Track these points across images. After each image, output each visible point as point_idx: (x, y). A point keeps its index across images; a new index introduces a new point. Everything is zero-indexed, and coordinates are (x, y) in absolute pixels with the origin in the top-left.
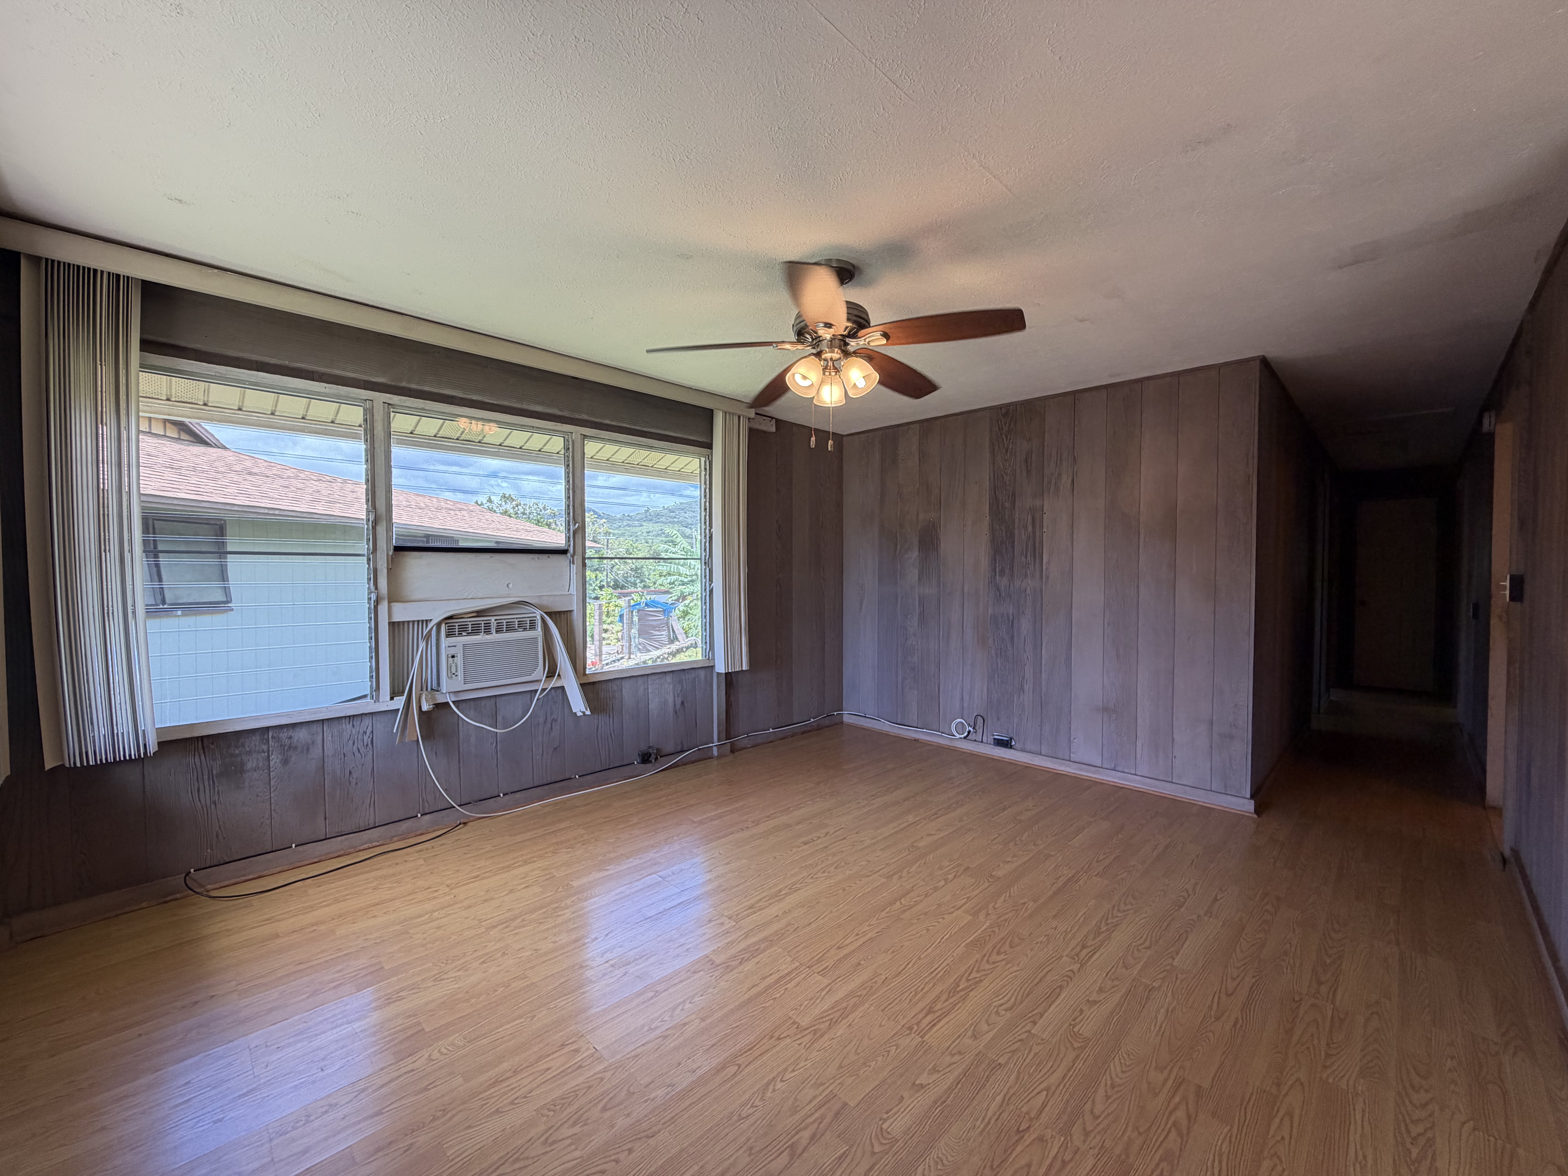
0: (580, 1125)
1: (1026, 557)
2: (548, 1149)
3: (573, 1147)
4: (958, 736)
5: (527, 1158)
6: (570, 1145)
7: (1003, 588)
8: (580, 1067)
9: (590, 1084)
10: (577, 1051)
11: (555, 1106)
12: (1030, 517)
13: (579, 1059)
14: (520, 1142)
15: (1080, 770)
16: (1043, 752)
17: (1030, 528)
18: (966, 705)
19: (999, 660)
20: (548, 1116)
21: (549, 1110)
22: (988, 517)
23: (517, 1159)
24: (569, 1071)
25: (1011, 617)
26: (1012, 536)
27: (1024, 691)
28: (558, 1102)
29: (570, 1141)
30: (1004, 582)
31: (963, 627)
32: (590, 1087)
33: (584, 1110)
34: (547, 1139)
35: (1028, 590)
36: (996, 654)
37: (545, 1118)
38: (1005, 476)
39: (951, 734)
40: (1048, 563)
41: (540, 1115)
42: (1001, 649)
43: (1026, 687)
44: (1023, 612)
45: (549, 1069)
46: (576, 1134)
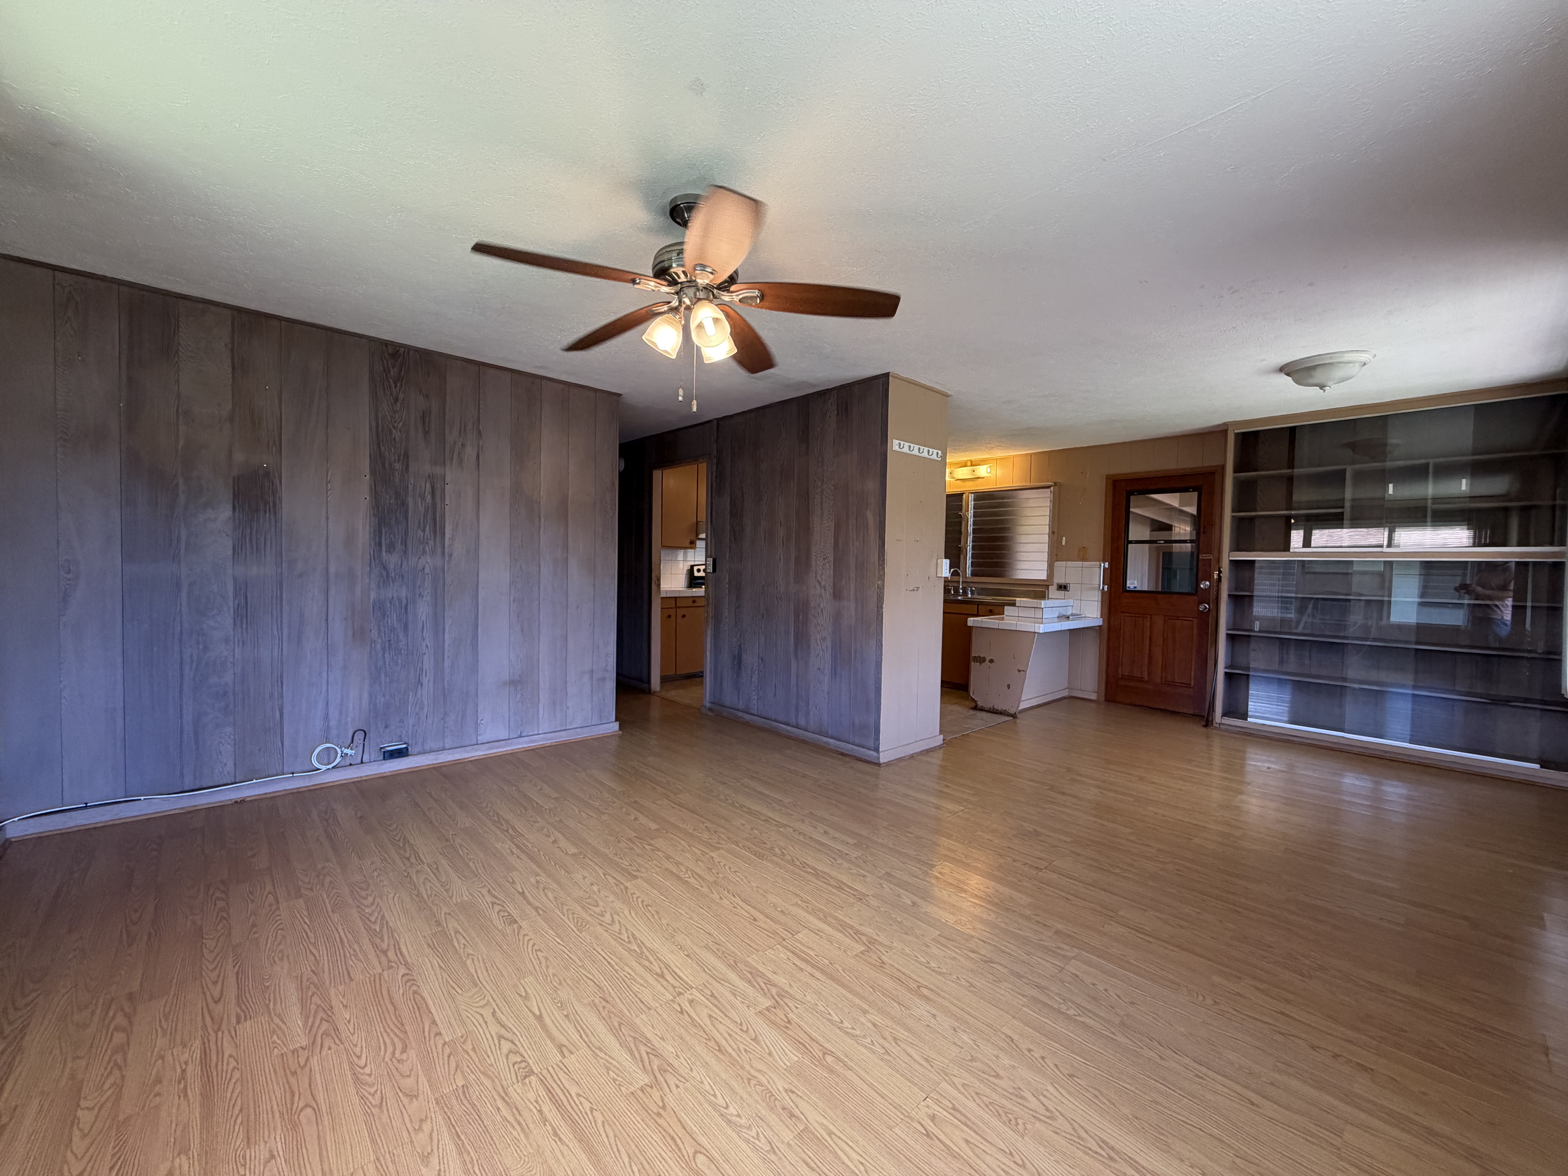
0: (1022, 1093)
1: (424, 531)
2: (1057, 1113)
3: (1045, 1093)
4: (324, 768)
5: (1074, 1129)
6: (1045, 1096)
7: (392, 567)
8: (954, 1108)
9: (973, 1094)
10: (933, 1118)
11: (1010, 1120)
12: (428, 485)
13: (945, 1113)
14: (1062, 1141)
15: (491, 748)
16: (447, 746)
17: (429, 498)
18: (333, 723)
19: (387, 655)
20: (1024, 1124)
21: (1017, 1124)
22: (368, 476)
23: (1079, 1137)
24: (963, 1119)
25: (404, 602)
26: (404, 504)
27: (422, 685)
28: (1005, 1118)
29: (1041, 1097)
30: (392, 560)
31: (327, 620)
32: (977, 1094)
33: (1005, 1093)
34: (1048, 1117)
35: (427, 570)
36: (383, 649)
37: (1027, 1126)
38: (394, 431)
39: (313, 768)
40: (452, 538)
41: (1026, 1132)
42: (390, 641)
43: (425, 681)
44: (420, 595)
45: (967, 1141)
46: (1033, 1094)
